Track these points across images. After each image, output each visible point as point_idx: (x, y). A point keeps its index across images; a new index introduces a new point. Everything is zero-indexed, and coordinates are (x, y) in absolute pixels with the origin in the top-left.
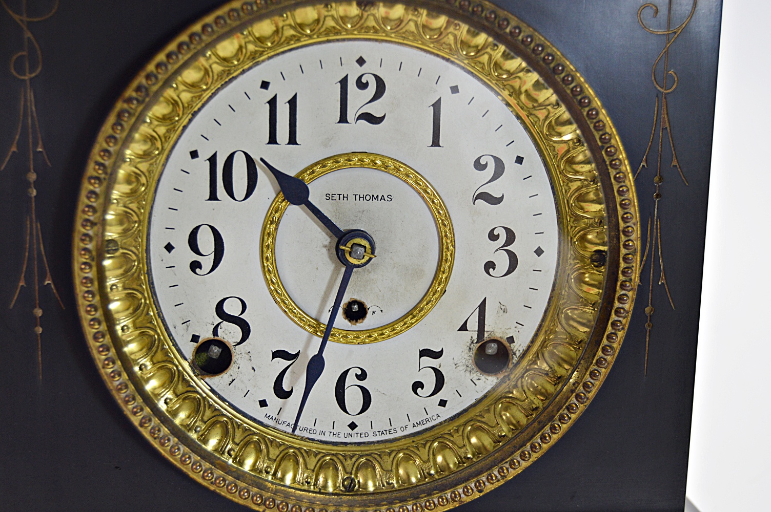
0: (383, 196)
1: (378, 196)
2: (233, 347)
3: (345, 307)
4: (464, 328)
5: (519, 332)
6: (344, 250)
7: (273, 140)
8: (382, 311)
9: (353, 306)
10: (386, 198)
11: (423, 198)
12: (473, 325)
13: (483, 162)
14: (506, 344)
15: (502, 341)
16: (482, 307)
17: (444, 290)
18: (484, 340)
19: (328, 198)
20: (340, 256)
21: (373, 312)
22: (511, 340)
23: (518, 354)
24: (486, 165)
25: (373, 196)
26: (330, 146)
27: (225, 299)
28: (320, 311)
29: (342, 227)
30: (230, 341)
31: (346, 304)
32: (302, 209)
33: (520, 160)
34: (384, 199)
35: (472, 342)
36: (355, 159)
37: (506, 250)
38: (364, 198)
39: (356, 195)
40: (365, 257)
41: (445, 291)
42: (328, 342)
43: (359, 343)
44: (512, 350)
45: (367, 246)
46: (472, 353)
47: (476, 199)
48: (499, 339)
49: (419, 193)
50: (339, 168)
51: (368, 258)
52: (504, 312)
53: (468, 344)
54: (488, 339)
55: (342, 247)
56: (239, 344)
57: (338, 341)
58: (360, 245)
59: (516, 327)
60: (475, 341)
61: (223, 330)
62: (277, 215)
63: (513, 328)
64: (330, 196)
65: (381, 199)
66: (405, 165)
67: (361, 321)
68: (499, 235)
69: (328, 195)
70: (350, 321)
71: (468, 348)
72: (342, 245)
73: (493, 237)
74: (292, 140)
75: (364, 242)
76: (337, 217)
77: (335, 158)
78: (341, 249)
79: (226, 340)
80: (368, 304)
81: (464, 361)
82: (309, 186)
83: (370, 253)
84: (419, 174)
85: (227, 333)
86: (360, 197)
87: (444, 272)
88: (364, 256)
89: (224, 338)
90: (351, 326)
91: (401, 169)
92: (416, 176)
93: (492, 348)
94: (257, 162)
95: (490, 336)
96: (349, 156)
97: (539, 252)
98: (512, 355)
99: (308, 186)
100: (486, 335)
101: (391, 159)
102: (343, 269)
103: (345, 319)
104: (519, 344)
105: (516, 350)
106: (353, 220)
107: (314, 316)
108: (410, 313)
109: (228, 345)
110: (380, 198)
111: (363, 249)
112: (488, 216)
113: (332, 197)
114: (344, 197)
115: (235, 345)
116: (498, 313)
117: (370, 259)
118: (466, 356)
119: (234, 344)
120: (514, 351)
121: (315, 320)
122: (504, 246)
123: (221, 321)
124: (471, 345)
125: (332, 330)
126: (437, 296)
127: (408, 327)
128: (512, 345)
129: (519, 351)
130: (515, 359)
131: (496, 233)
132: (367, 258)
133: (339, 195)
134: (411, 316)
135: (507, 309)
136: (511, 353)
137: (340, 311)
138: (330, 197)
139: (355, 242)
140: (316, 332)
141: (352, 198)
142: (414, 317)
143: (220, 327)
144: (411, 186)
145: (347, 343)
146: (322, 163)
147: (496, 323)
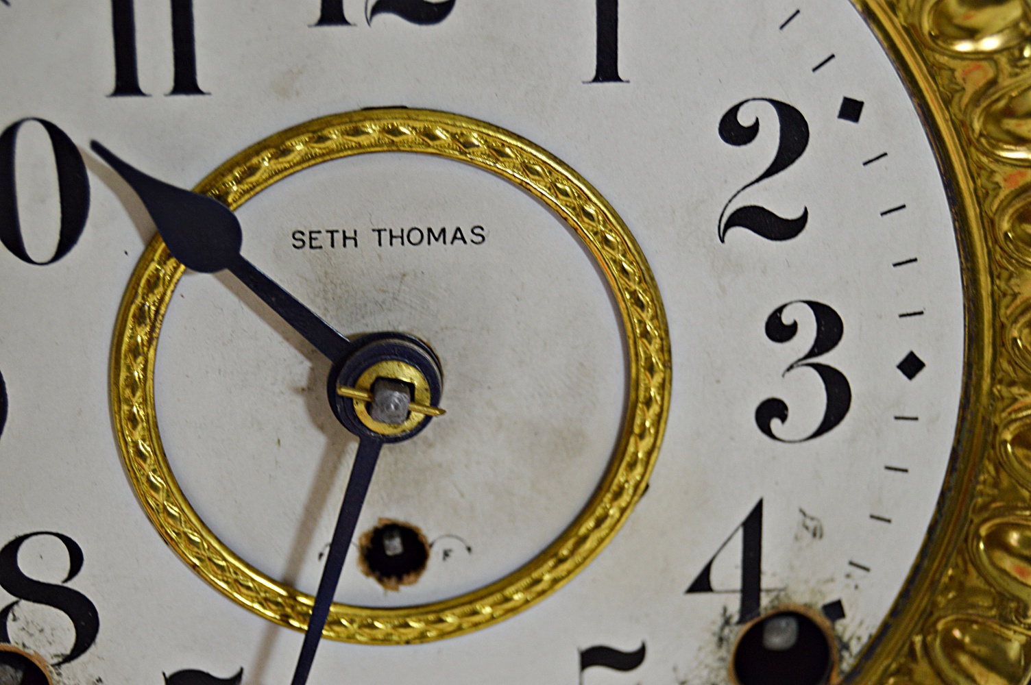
0: (458, 229)
1: (443, 231)
2: (51, 668)
3: (364, 542)
4: (702, 584)
5: (856, 587)
6: (351, 399)
7: (127, 83)
8: (469, 549)
9: (387, 542)
10: (468, 236)
11: (574, 231)
12: (728, 574)
13: (745, 119)
14: (822, 621)
15: (811, 614)
16: (753, 526)
17: (643, 486)
18: (759, 614)
19: (299, 244)
20: (344, 413)
21: (446, 554)
22: (835, 610)
23: (856, 647)
24: (754, 130)
25: (430, 230)
26: (297, 94)
27: (19, 541)
28: (297, 558)
29: (345, 329)
30: (42, 652)
31: (366, 535)
32: (223, 281)
33: (851, 110)
34: (463, 238)
35: (727, 622)
36: (372, 129)
37: (816, 367)
38: (405, 237)
39: (379, 231)
40: (413, 414)
41: (647, 487)
42: (322, 643)
43: (408, 642)
44: (840, 639)
45: (416, 383)
46: (728, 653)
47: (728, 226)
48: (802, 610)
49: (564, 220)
50: (328, 156)
51: (421, 416)
52: (814, 535)
53: (716, 628)
54: (770, 612)
55: (345, 391)
56: (68, 659)
57: (351, 638)
58: (396, 383)
59: (848, 576)
60: (736, 618)
61: (21, 623)
62: (153, 298)
63: (840, 578)
64: (306, 239)
65: (455, 238)
66: (519, 138)
67: (412, 578)
68: (795, 325)
69: (298, 236)
70: (380, 580)
71: (715, 639)
72: (345, 385)
73: (779, 330)
74: (185, 82)
75: (408, 374)
76: (330, 296)
77: (315, 129)
78: (342, 397)
79: (31, 652)
80: (430, 532)
81: (705, 673)
82: (240, 216)
83: (428, 404)
84: (561, 163)
85: (31, 631)
86: (392, 237)
87: (642, 436)
88: (409, 413)
89: (24, 645)
90: (385, 594)
91: (508, 150)
92: (551, 171)
93: (780, 631)
94: (86, 154)
95: (776, 603)
96: (352, 121)
97: (911, 366)
98: (840, 651)
99: (237, 214)
100: (765, 601)
101: (478, 122)
102: (353, 446)
103: (367, 574)
104: (857, 621)
105: (851, 638)
106: (376, 302)
107: (277, 575)
108: (549, 553)
109: (37, 663)
110: (449, 236)
111: (406, 397)
112: (764, 272)
113: (311, 238)
114: (345, 238)
115: (59, 664)
116: (797, 538)
117: (428, 419)
118: (711, 660)
119: (56, 661)
120: (846, 638)
121: (284, 584)
122: (811, 354)
123: (14, 599)
124: (722, 629)
125: (332, 609)
126: (623, 501)
127: (543, 592)
128: (840, 625)
129: (859, 639)
130: (847, 663)
131: (786, 319)
132: (417, 417)
133: (332, 232)
134: (551, 563)
135: (821, 529)
136: (835, 645)
137: (353, 554)
138: (304, 240)
139: (383, 373)
140: (285, 619)
141: (367, 239)
142: (562, 561)
143: (10, 616)
144: (540, 199)
145: (374, 641)
146: (277, 144)
147: (792, 568)
